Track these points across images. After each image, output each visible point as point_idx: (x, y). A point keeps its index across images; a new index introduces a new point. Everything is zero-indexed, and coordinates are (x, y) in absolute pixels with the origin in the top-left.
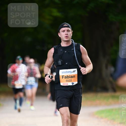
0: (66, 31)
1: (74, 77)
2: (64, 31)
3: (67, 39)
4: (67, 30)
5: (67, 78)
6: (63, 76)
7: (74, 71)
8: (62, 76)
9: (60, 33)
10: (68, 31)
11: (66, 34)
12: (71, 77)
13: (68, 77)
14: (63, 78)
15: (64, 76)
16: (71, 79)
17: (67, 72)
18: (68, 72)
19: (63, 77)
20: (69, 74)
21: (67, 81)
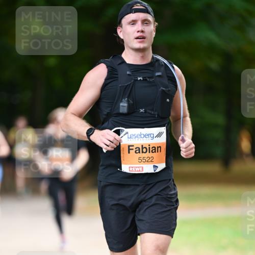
0: (139, 23)
1: (159, 148)
2: (134, 22)
3: (141, 46)
4: (143, 19)
5: (143, 152)
6: (131, 148)
7: (159, 135)
8: (129, 146)
9: (121, 27)
10: (145, 22)
11: (138, 32)
12: (151, 149)
13: (144, 150)
14: (129, 153)
15: (133, 146)
16: (151, 155)
17: (142, 136)
18: (145, 136)
19: (129, 150)
20: (146, 142)
21: (141, 160)
